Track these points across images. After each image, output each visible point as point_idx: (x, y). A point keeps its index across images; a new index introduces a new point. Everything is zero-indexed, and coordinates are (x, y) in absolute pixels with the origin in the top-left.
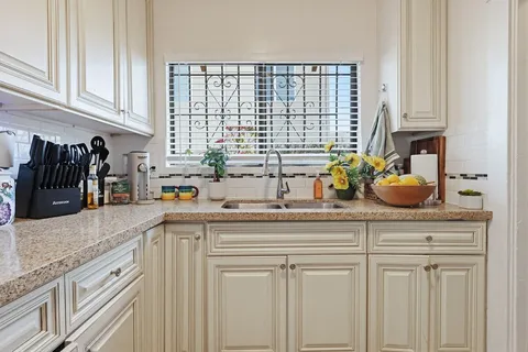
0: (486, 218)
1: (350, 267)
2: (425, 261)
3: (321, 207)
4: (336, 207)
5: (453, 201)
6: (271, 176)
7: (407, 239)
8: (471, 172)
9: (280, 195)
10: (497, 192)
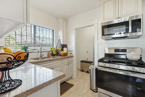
0: (72, 56)
1: (60, 66)
2: (68, 63)
3: (50, 58)
4: (53, 57)
5: (69, 55)
6: (38, 52)
7: (66, 61)
8: (71, 50)
9: (41, 56)
10: (74, 53)
